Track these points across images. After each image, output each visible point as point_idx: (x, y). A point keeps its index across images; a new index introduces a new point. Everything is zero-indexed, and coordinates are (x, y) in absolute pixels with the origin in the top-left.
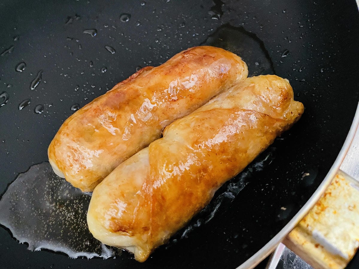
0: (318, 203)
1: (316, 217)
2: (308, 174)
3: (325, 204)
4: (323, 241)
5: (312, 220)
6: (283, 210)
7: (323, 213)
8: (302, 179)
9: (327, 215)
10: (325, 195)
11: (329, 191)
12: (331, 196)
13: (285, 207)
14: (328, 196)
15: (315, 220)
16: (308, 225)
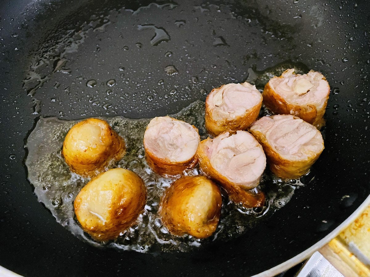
0: (356, 221)
1: (354, 231)
2: (348, 196)
3: (362, 222)
4: (357, 251)
5: (350, 234)
6: (324, 223)
7: (359, 229)
8: (342, 200)
9: (362, 231)
10: (362, 215)
11: (366, 212)
12: (367, 216)
13: (326, 221)
14: (365, 216)
15: (352, 234)
16: (346, 238)
